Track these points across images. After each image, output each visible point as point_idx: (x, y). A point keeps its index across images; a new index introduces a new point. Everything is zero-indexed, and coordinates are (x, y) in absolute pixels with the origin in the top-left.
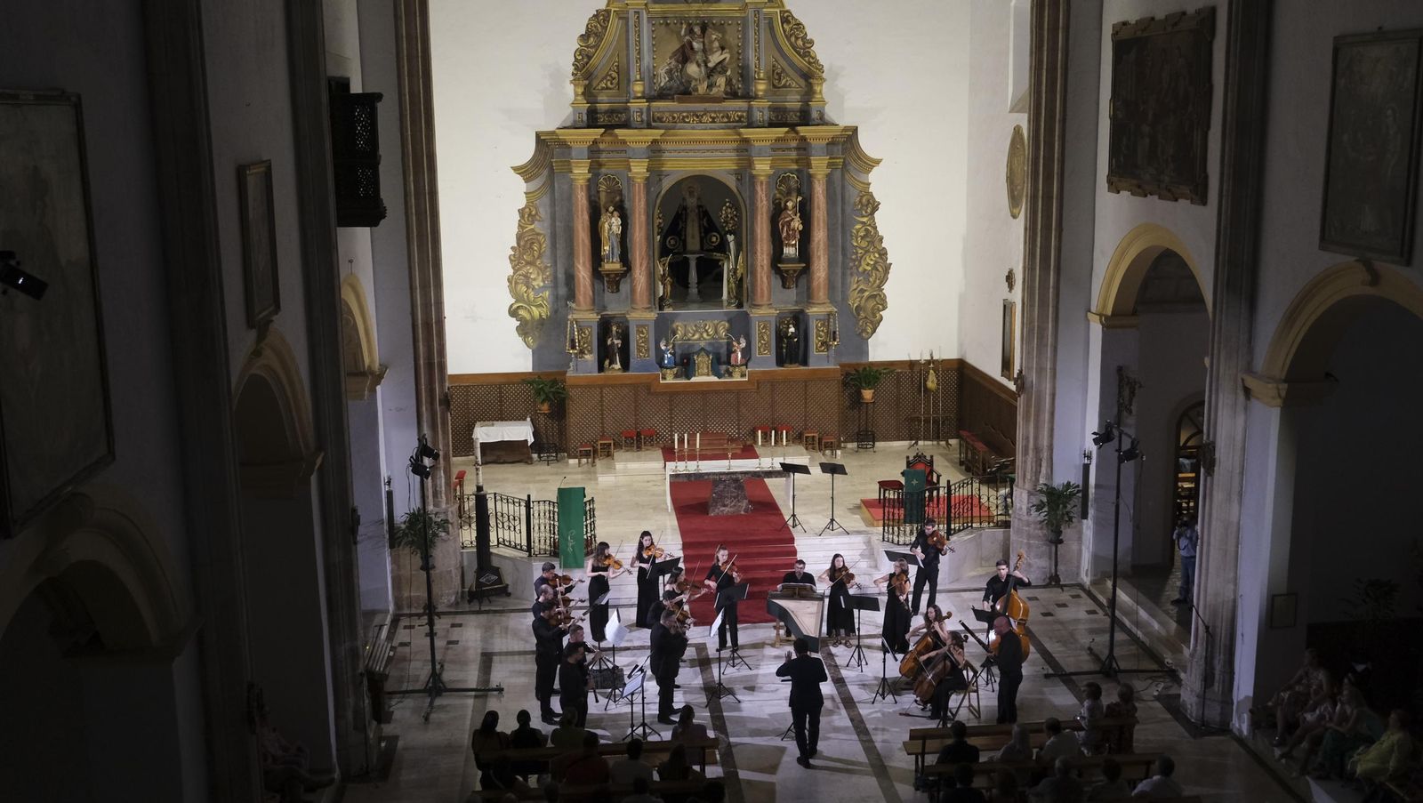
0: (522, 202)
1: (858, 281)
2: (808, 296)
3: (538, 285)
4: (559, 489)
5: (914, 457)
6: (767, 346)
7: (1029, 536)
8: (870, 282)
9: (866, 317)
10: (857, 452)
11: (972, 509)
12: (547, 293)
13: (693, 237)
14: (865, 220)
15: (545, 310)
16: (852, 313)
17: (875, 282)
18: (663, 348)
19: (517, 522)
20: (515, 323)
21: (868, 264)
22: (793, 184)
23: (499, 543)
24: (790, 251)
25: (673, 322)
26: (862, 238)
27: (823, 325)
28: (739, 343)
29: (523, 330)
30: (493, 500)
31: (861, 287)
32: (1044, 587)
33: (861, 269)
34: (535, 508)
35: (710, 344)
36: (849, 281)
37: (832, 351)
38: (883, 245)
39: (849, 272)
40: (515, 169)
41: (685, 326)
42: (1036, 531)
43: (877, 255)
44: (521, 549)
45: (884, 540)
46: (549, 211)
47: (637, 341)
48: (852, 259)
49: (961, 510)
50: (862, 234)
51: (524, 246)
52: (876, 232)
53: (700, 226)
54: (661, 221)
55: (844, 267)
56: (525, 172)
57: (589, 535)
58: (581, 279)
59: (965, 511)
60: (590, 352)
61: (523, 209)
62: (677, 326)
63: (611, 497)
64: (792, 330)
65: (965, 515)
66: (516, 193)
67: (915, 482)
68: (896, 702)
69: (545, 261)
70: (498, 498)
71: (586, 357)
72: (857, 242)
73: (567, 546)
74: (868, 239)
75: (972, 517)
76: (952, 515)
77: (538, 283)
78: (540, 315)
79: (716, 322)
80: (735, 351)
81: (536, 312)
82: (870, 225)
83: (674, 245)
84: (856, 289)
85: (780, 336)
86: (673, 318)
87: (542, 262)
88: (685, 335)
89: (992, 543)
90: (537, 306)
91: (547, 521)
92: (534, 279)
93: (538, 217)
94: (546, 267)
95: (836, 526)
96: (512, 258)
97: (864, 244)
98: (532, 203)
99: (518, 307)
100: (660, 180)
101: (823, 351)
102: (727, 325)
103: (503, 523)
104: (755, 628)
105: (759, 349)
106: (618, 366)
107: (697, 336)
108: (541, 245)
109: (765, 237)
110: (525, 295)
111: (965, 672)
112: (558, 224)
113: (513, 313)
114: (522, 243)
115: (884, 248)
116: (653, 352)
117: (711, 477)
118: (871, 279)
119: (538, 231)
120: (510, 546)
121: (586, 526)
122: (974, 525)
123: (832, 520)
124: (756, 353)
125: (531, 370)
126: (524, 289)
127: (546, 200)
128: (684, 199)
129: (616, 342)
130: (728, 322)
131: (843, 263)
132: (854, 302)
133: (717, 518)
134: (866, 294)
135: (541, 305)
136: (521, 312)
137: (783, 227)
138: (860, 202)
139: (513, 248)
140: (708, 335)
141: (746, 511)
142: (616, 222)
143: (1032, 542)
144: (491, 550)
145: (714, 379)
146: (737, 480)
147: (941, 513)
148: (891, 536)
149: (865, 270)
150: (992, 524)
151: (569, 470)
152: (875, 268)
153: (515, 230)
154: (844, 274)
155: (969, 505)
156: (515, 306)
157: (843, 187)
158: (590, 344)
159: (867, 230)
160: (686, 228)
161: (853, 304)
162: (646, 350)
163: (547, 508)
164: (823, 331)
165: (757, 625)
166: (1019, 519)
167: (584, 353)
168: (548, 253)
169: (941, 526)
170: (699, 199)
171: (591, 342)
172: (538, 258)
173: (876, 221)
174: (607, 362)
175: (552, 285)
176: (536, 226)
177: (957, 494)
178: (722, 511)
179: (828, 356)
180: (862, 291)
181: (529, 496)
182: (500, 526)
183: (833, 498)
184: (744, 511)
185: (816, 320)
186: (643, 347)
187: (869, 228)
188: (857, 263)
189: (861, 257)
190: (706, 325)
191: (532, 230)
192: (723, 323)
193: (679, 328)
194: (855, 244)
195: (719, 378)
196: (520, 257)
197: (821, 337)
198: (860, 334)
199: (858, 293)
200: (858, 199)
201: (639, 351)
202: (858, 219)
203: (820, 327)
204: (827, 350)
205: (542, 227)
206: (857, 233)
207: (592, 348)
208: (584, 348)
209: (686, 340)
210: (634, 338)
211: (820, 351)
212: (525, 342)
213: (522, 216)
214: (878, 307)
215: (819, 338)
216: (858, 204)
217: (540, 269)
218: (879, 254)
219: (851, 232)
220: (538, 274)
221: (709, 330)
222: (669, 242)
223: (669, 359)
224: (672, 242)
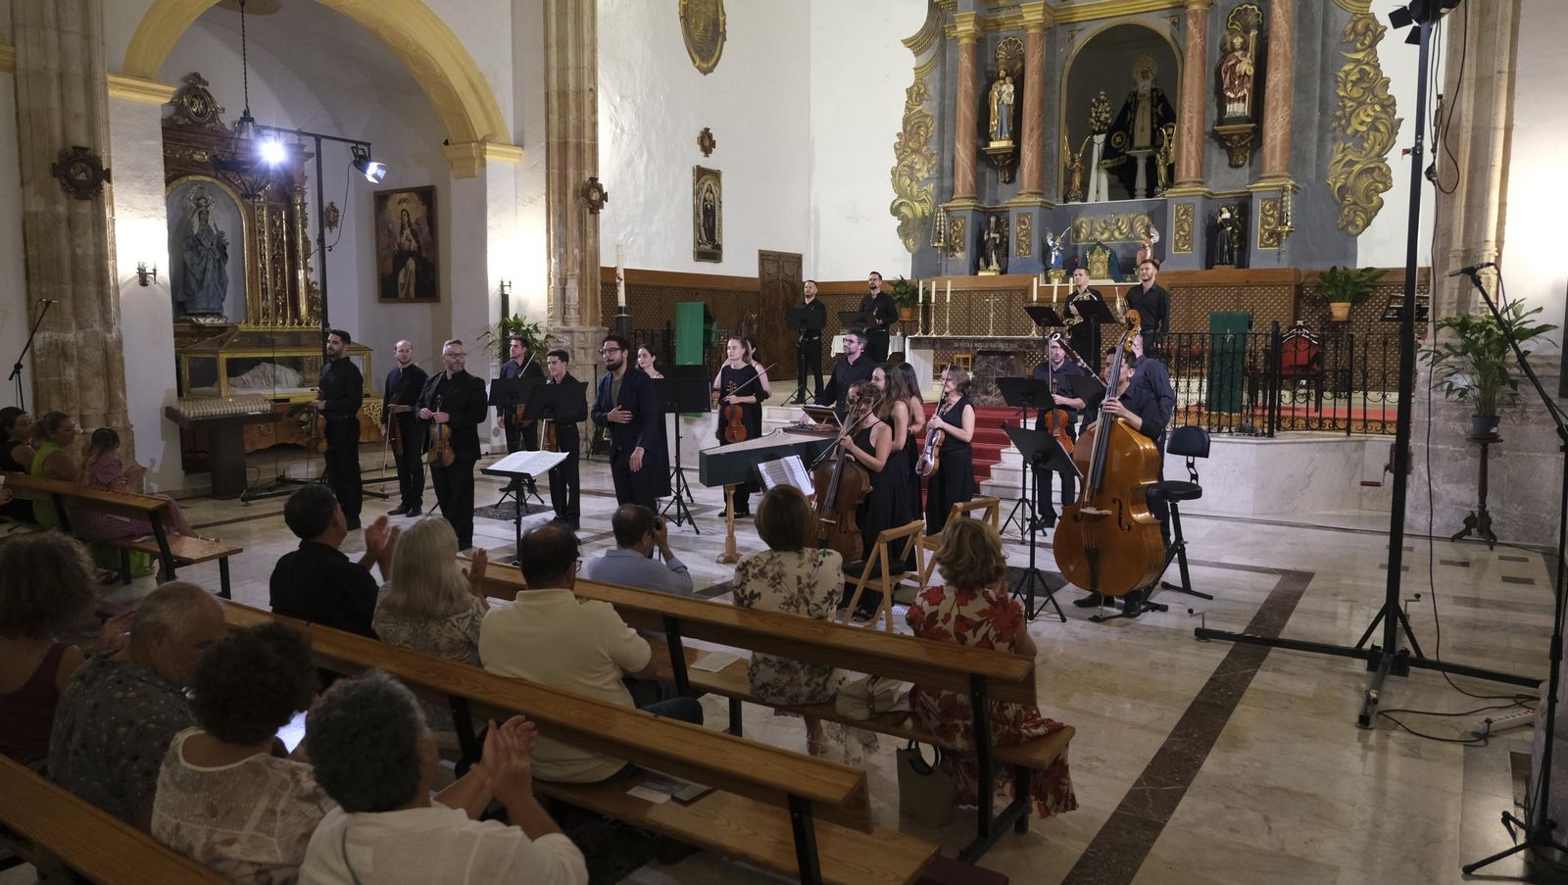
0: (910, 80)
1: (1344, 149)
2: (1258, 169)
3: (922, 177)
6: (1187, 239)
8: (1363, 148)
9: (1355, 203)
12: (932, 185)
13: (1142, 130)
14: (1359, 56)
15: (928, 206)
16: (1332, 198)
17: (1373, 147)
18: (1051, 244)
20: (896, 222)
21: (1362, 123)
22: (1252, 19)
24: (1236, 108)
25: (1076, 217)
26: (1354, 83)
27: (1273, 207)
28: (1150, 238)
29: (904, 231)
31: (1350, 157)
33: (1349, 131)
35: (1124, 246)
36: (1329, 149)
37: (1285, 247)
38: (1389, 92)
39: (1330, 136)
40: (905, 42)
41: (1092, 223)
43: (1378, 108)
46: (938, 87)
47: (1017, 235)
48: (1336, 117)
50: (1354, 78)
51: (910, 131)
52: (1378, 73)
53: (1152, 115)
55: (1323, 129)
56: (916, 44)
58: (961, 162)
60: (963, 249)
61: (911, 88)
62: (1082, 222)
64: (1225, 215)
66: (904, 68)
69: (932, 147)
71: (957, 255)
72: (1345, 90)
74: (1364, 85)
77: (923, 174)
78: (923, 213)
79: (1132, 216)
80: (1144, 247)
81: (918, 208)
82: (1368, 63)
83: (1120, 143)
84: (1339, 162)
86: (1078, 213)
87: (928, 149)
88: (1091, 234)
90: (920, 202)
92: (919, 170)
93: (926, 96)
94: (932, 155)
96: (897, 146)
97: (1356, 93)
98: (921, 79)
99: (901, 204)
100: (1073, 36)
101: (1271, 245)
105: (1176, 244)
106: (995, 266)
107: (1106, 236)
108: (928, 129)
109: (1196, 88)
110: (909, 189)
112: (947, 102)
113: (895, 211)
114: (908, 128)
115: (1389, 96)
116: (1036, 249)
118: (1366, 145)
119: (925, 112)
124: (1171, 250)
125: (906, 277)
126: (908, 181)
127: (936, 74)
128: (1135, 84)
129: (992, 235)
130: (1148, 215)
131: (1321, 122)
132: (1336, 179)
134: (1357, 167)
135: (924, 201)
136: (904, 210)
137: (1226, 73)
139: (898, 135)
140: (1121, 234)
142: (1008, 89)
145: (1111, 282)
149: (1357, 132)
152: (1373, 127)
153: (901, 113)
154: (1321, 140)
156: (897, 203)
157: (1326, 12)
159: (1362, 71)
161: (1335, 183)
162: (1027, 245)
164: (1272, 216)
167: (955, 250)
168: (935, 138)
170: (1155, 81)
171: (964, 236)
172: (924, 145)
173: (1378, 55)
174: (982, 262)
175: (938, 176)
176: (924, 107)
179: (1279, 254)
180: (1351, 163)
185: (1263, 200)
186: (1024, 242)
187: (1367, 68)
188: (1343, 122)
189: (1351, 113)
190: (1119, 220)
191: (920, 111)
192: (1142, 216)
193: (1084, 225)
194: (1342, 94)
195: (1116, 282)
196: (906, 145)
197: (1269, 224)
198: (1344, 228)
199: (1344, 166)
200: (1350, 26)
201: (1019, 247)
202: (1349, 55)
203: (1269, 211)
204: (1279, 244)
205: (928, 108)
206: (1347, 77)
207: (964, 244)
208: (955, 244)
209: (1091, 241)
210: (1015, 230)
211: (1266, 246)
212: (905, 244)
213: (910, 97)
214: (1377, 187)
215: (1266, 227)
216: (1351, 33)
217: (925, 157)
218: (1383, 107)
219: (1337, 76)
220: (924, 164)
221: (1123, 227)
222: (1115, 139)
223: (1056, 257)
224: (1118, 139)
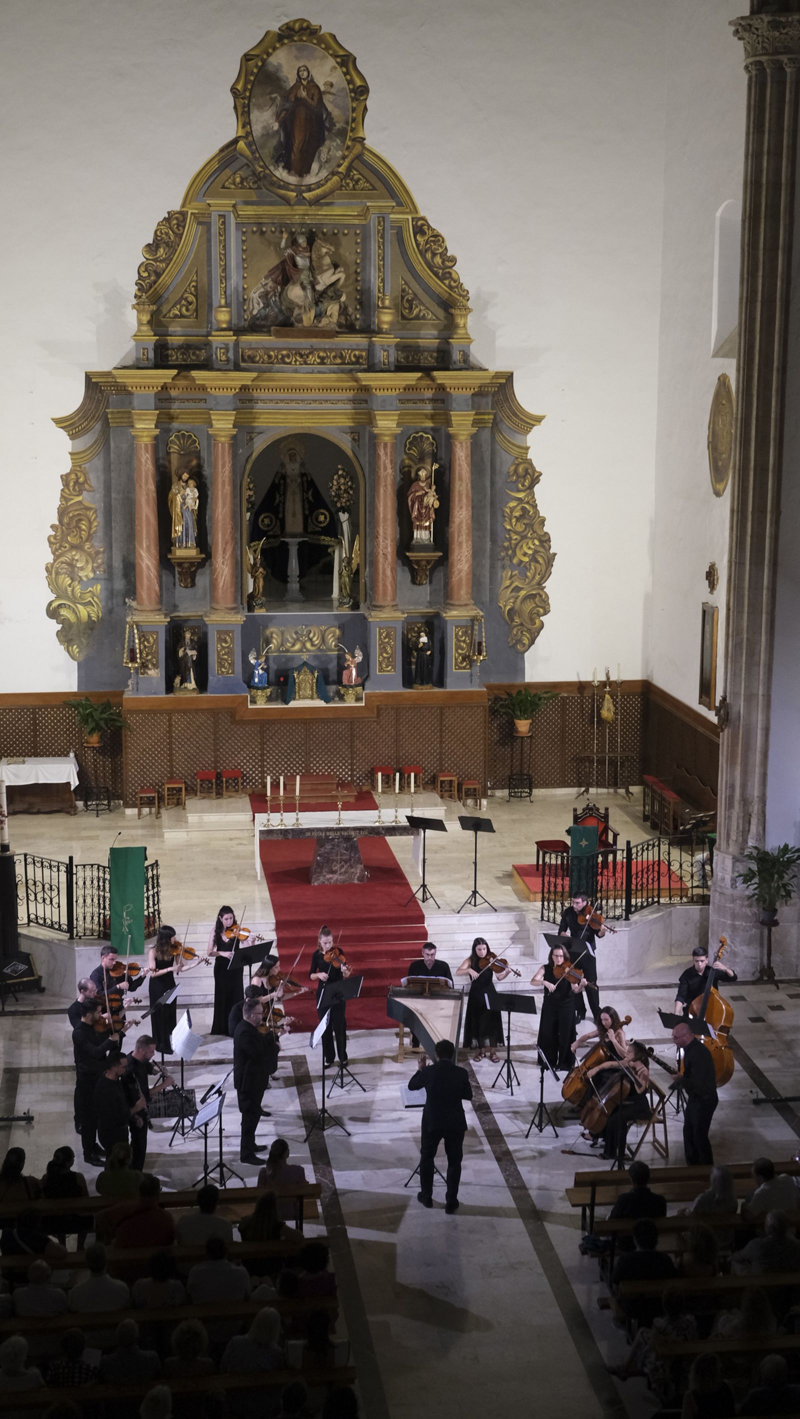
0: (66, 466)
1: (511, 577)
2: (446, 595)
3: (86, 576)
4: (112, 849)
5: (584, 810)
6: (390, 661)
7: (734, 916)
8: (527, 577)
9: (522, 624)
10: (508, 801)
11: (659, 879)
12: (99, 587)
13: (294, 515)
14: (521, 495)
15: (95, 610)
16: (504, 619)
17: (534, 577)
18: (253, 661)
19: (55, 893)
20: (55, 626)
21: (525, 554)
22: (427, 447)
23: (29, 921)
24: (422, 535)
25: (266, 627)
26: (518, 519)
27: (465, 633)
28: (354, 657)
29: (65, 636)
30: (23, 863)
31: (516, 584)
32: (753, 983)
33: (515, 561)
34: (79, 875)
35: (316, 657)
36: (500, 575)
37: (476, 669)
38: (546, 529)
39: (499, 564)
40: (58, 422)
41: (283, 634)
42: (744, 909)
43: (537, 542)
44: (60, 929)
45: (542, 919)
46: (102, 478)
47: (218, 653)
48: (504, 547)
49: (645, 881)
50: (517, 514)
51: (68, 524)
52: (536, 512)
53: (303, 501)
54: (251, 493)
55: (494, 557)
56: (71, 425)
57: (151, 910)
58: (145, 569)
59: (650, 881)
60: (156, 666)
61: (67, 475)
62: (272, 633)
63: (181, 859)
64: (424, 639)
65: (650, 887)
66: (58, 451)
67: (584, 843)
68: (557, 1136)
69: (96, 544)
70: (29, 860)
71: (150, 672)
72: (511, 525)
73: (122, 925)
74: (526, 521)
75: (659, 889)
76: (633, 887)
77: (87, 573)
78: (89, 616)
79: (323, 628)
80: (349, 667)
81: (83, 612)
82: (528, 503)
83: (268, 526)
84: (507, 587)
85: (409, 647)
86: (266, 622)
87: (92, 546)
88: (282, 645)
89: (686, 924)
90: (85, 605)
91: (95, 892)
92: (82, 569)
93: (87, 486)
94: (98, 553)
95: (479, 900)
96: (52, 539)
97: (520, 527)
98: (80, 466)
99: (60, 606)
100: (251, 439)
101: (464, 668)
102: (338, 632)
103: (36, 895)
104: (372, 1035)
105: (380, 664)
106: (192, 685)
107: (298, 647)
108: (90, 523)
109: (389, 517)
110: (69, 589)
111: (648, 1095)
112: (113, 495)
113: (53, 613)
114: (66, 520)
115: (546, 533)
116: (238, 667)
117: (315, 834)
118: (528, 574)
119: (87, 504)
120: (44, 924)
121: (148, 898)
122: (662, 901)
123: (475, 892)
124: (375, 670)
125: (74, 688)
126: (68, 581)
127: (98, 463)
128: (283, 465)
129: (190, 653)
130: (339, 628)
131: (492, 550)
132: (506, 602)
133: (322, 887)
134: (523, 593)
135: (90, 603)
136: (64, 612)
137: (414, 503)
138: (516, 471)
139: (53, 527)
140: (313, 645)
141: (361, 879)
142: (192, 493)
143: (737, 923)
144: (20, 930)
145: (321, 703)
146: (348, 839)
147: (618, 884)
148: (552, 915)
149: (521, 562)
150: (685, 900)
151: (125, 824)
152: (534, 559)
153: (56, 502)
154: (493, 567)
155: (656, 874)
156: (55, 604)
157: (493, 453)
158: (155, 655)
160: (284, 503)
161: (505, 606)
162: (229, 664)
163: (95, 873)
164: (464, 641)
165: (373, 1031)
166: (721, 893)
167: (147, 667)
168: (100, 534)
169: (618, 902)
170: (302, 465)
171: (157, 652)
172: (87, 540)
173: (536, 496)
174: (178, 680)
175: (106, 576)
177: (639, 859)
178: (328, 880)
179: (471, 675)
180: (517, 589)
181: (71, 858)
182: (32, 897)
183: (475, 863)
184: (358, 880)
185: (457, 627)
186: (226, 660)
187: (527, 506)
188: (510, 552)
189: (516, 545)
190: (310, 632)
191: (80, 502)
192: (333, 629)
193: (274, 636)
194: (508, 527)
195: (327, 702)
196: (63, 539)
197: (462, 649)
198: (514, 645)
199: (512, 591)
200: (513, 468)
201: (221, 665)
202: (513, 494)
203: (461, 637)
204: (471, 666)
205: (93, 499)
206: (512, 512)
207: (157, 661)
208: (147, 660)
209: (283, 652)
210: (214, 648)
211: (460, 668)
212: (68, 652)
213: (66, 484)
214: (538, 611)
215: (460, 651)
216: (513, 475)
217: (89, 554)
218: (541, 541)
219: (503, 511)
220: (87, 562)
221: (315, 639)
222: (263, 521)
223: (260, 676)
224: (267, 521)
